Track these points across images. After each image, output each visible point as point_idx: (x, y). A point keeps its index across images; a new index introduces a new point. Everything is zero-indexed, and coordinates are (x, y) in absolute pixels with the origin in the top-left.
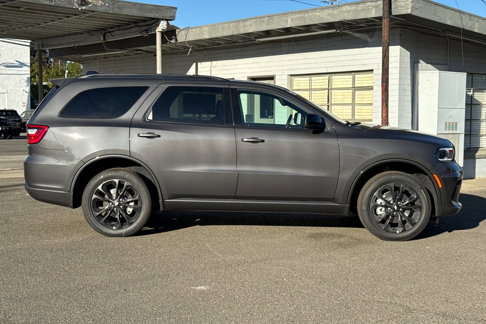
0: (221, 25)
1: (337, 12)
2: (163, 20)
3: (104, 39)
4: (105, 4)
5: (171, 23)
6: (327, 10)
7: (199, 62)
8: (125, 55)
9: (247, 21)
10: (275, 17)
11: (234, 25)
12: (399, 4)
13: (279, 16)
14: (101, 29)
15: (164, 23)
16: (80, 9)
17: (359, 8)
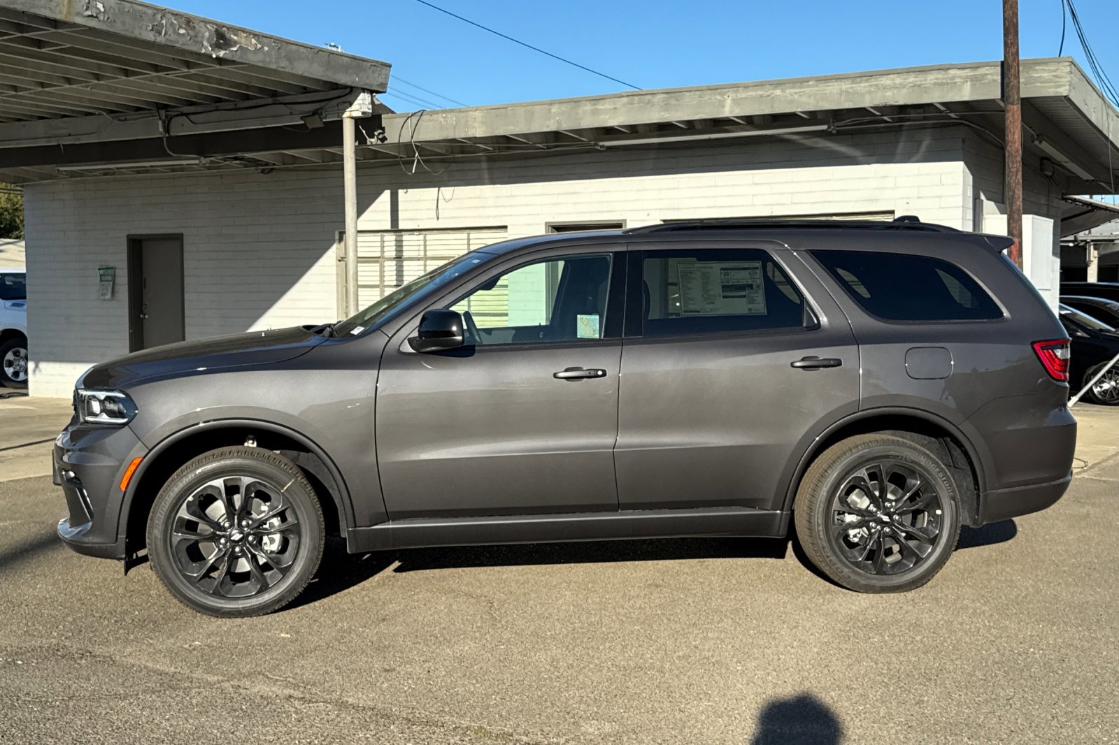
0: (524, 109)
1: (865, 87)
2: (364, 92)
3: (167, 130)
4: (262, 48)
5: (380, 98)
6: (836, 83)
7: (403, 188)
8: (209, 168)
9: (602, 101)
10: (688, 94)
11: (564, 109)
12: (1038, 75)
13: (698, 93)
14: (160, 106)
15: (367, 98)
16: (214, 56)
17: (928, 82)
